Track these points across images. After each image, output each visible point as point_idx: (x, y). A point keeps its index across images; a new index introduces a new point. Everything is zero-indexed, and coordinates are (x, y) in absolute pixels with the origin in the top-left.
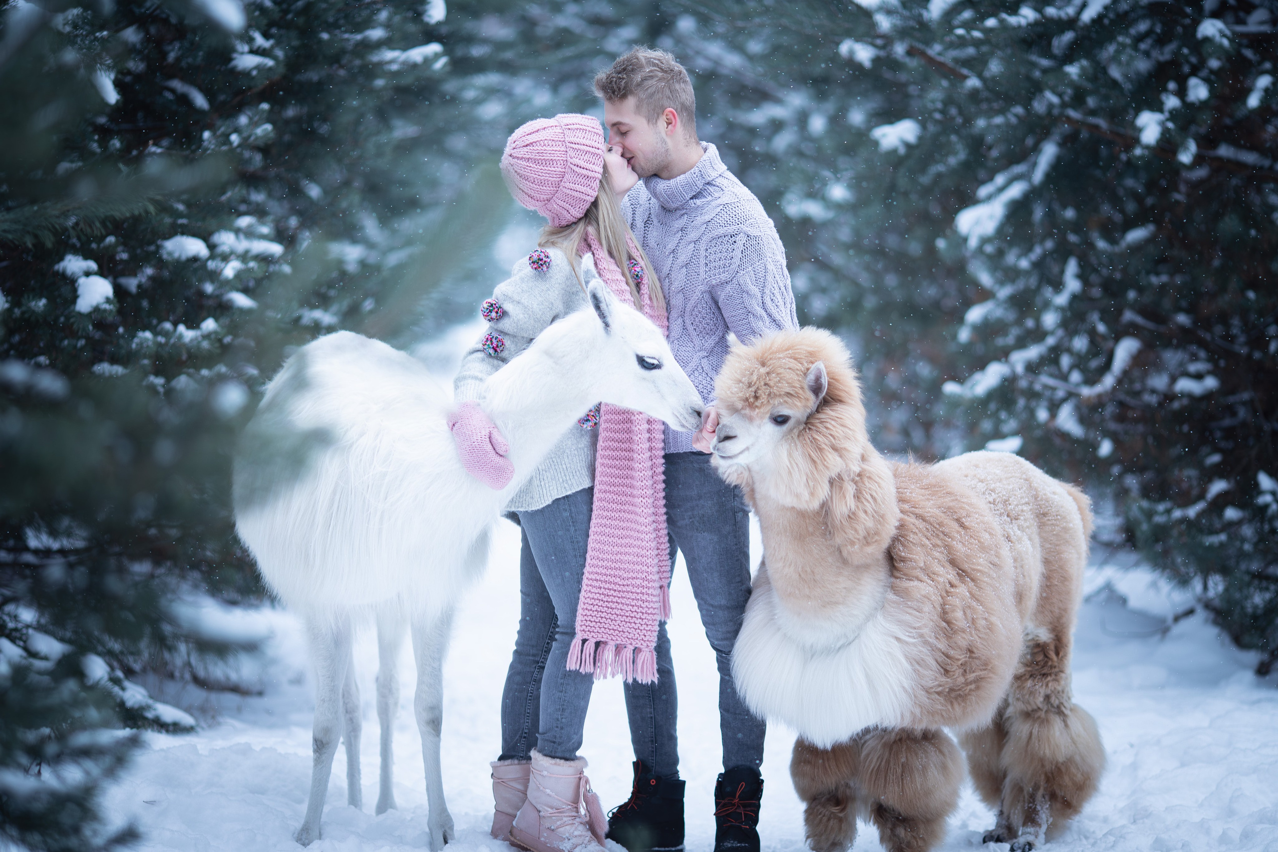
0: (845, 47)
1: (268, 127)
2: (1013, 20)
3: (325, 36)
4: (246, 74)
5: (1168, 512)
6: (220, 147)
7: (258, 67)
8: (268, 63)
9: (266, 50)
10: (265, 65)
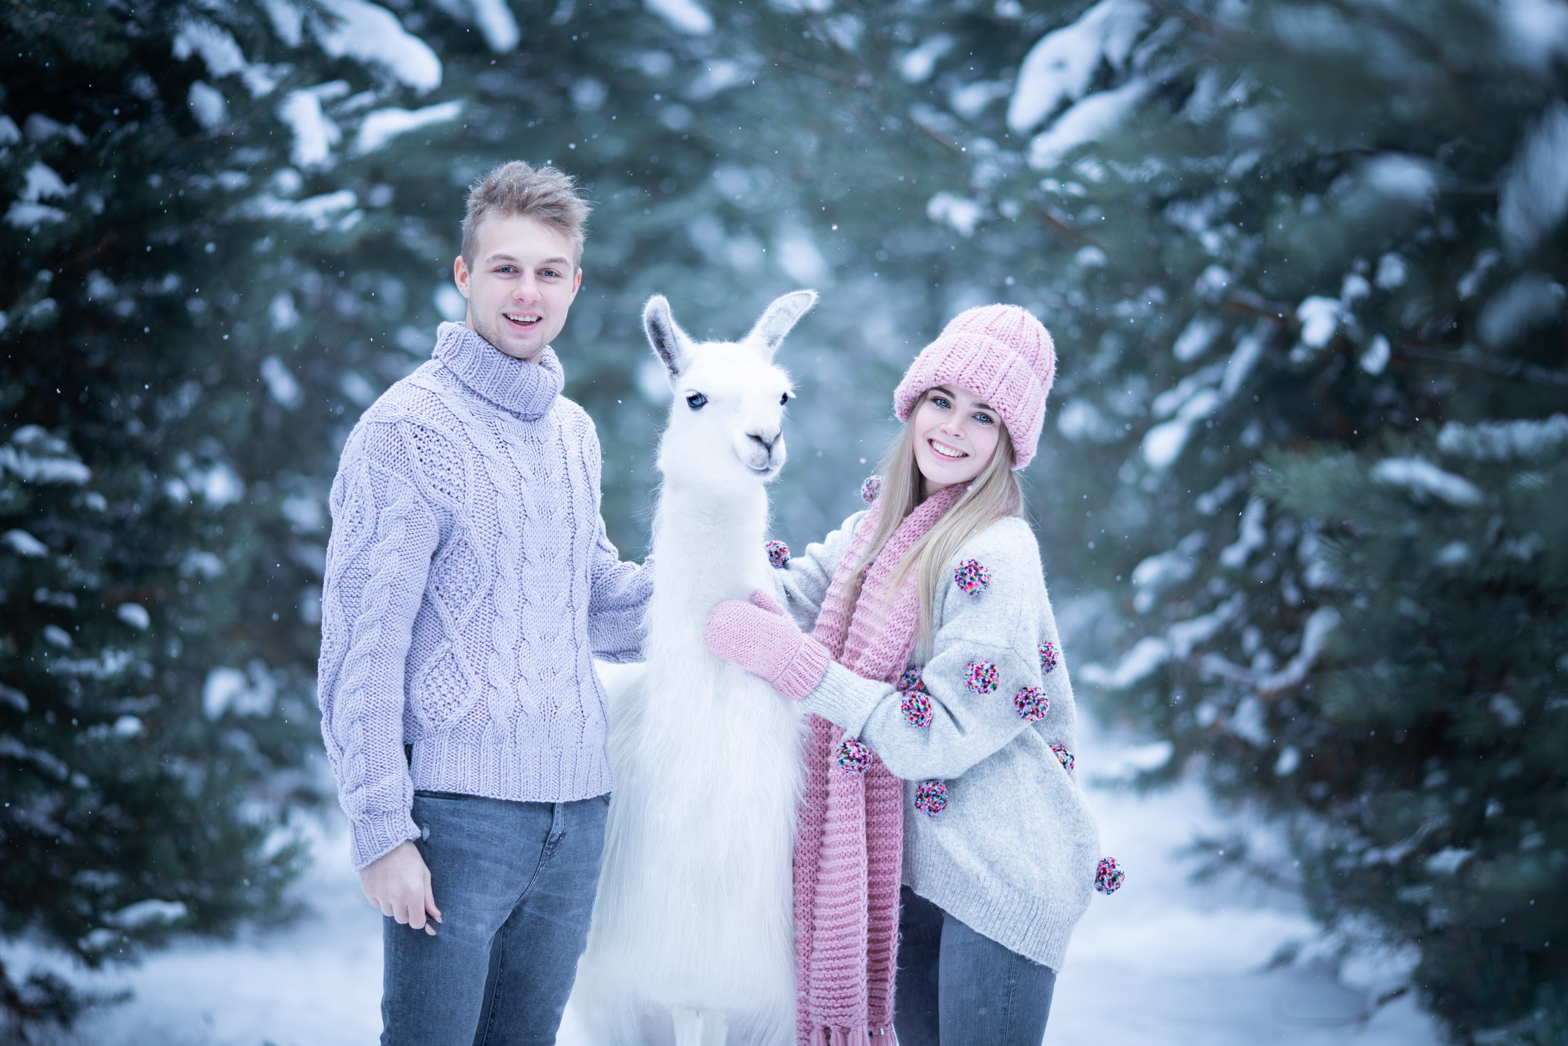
1: (50, 305)
3: (155, 181)
4: (25, 231)
5: (1361, 853)
7: (43, 223)
8: (58, 216)
9: (61, 197)
10: (53, 219)
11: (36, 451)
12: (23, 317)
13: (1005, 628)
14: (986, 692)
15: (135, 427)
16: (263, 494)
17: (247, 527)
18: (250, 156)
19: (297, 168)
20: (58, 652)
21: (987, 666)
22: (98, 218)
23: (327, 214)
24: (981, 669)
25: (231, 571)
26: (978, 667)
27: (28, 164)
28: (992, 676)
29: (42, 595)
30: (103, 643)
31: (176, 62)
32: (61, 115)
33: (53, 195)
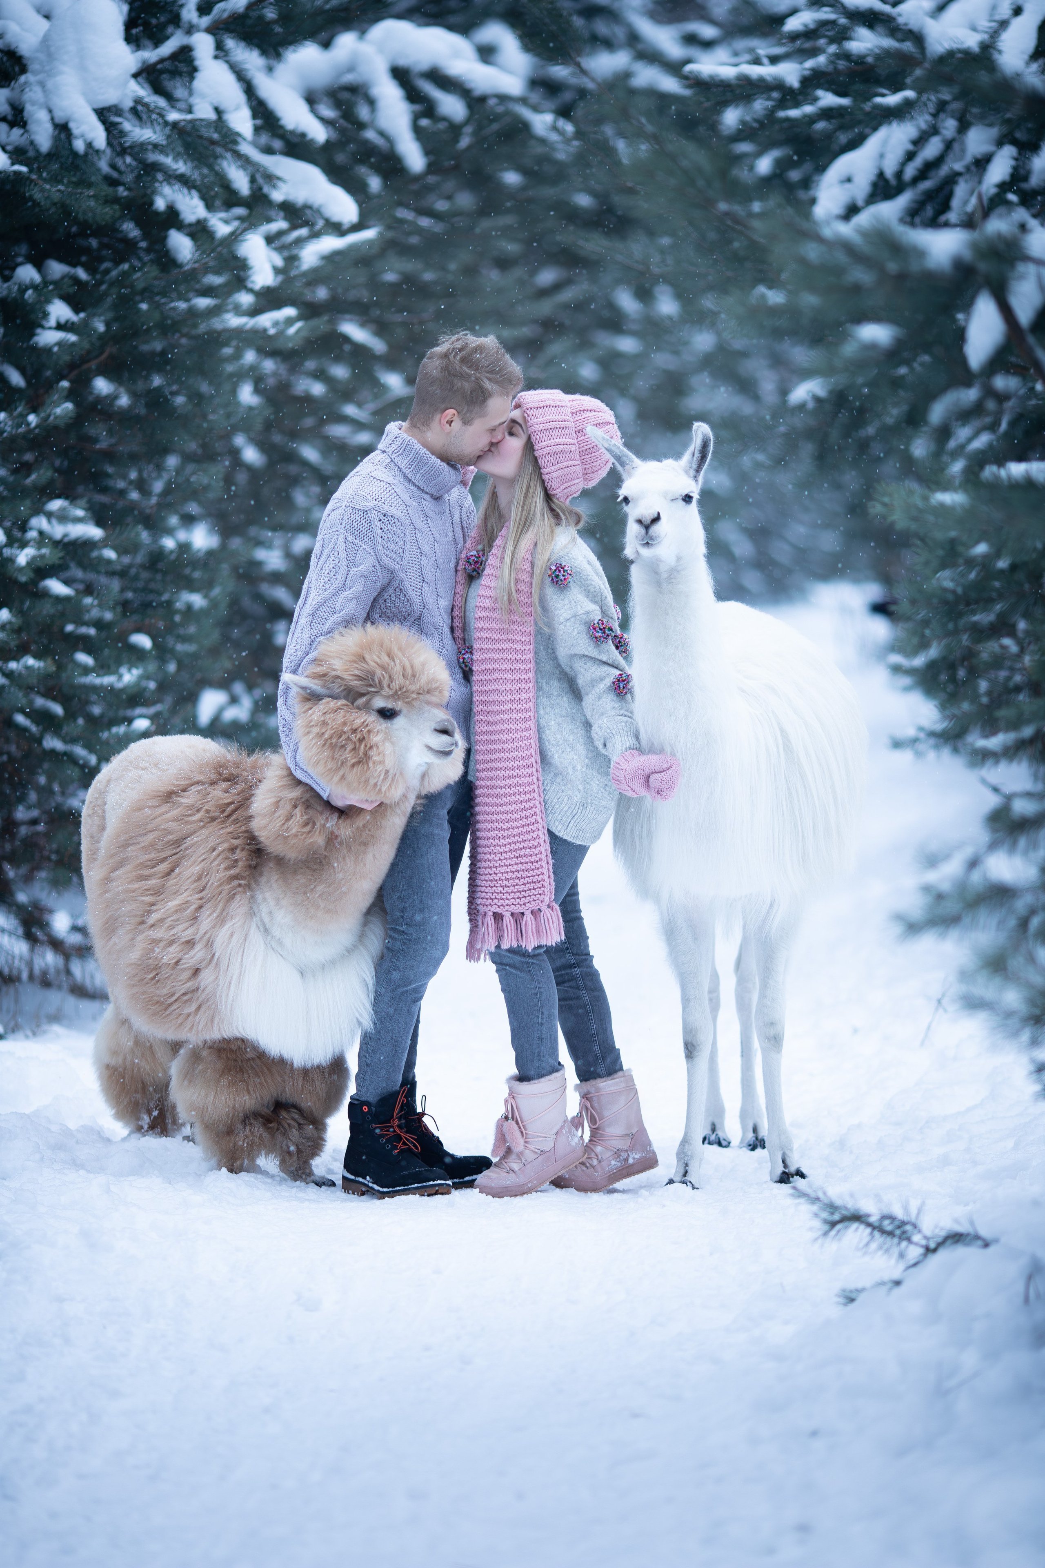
1: (69, 406)
3: (144, 306)
4: (48, 351)
6: (17, 429)
7: (60, 344)
8: (72, 338)
9: (73, 323)
10: (68, 340)
11: (63, 517)
12: (49, 416)
15: (134, 495)
16: (236, 543)
17: (225, 569)
18: (215, 280)
19: (251, 291)
20: (86, 670)
22: (101, 337)
23: (276, 324)
25: (214, 604)
27: (48, 301)
29: (70, 628)
30: (119, 664)
31: (157, 213)
32: (70, 260)
33: (67, 322)
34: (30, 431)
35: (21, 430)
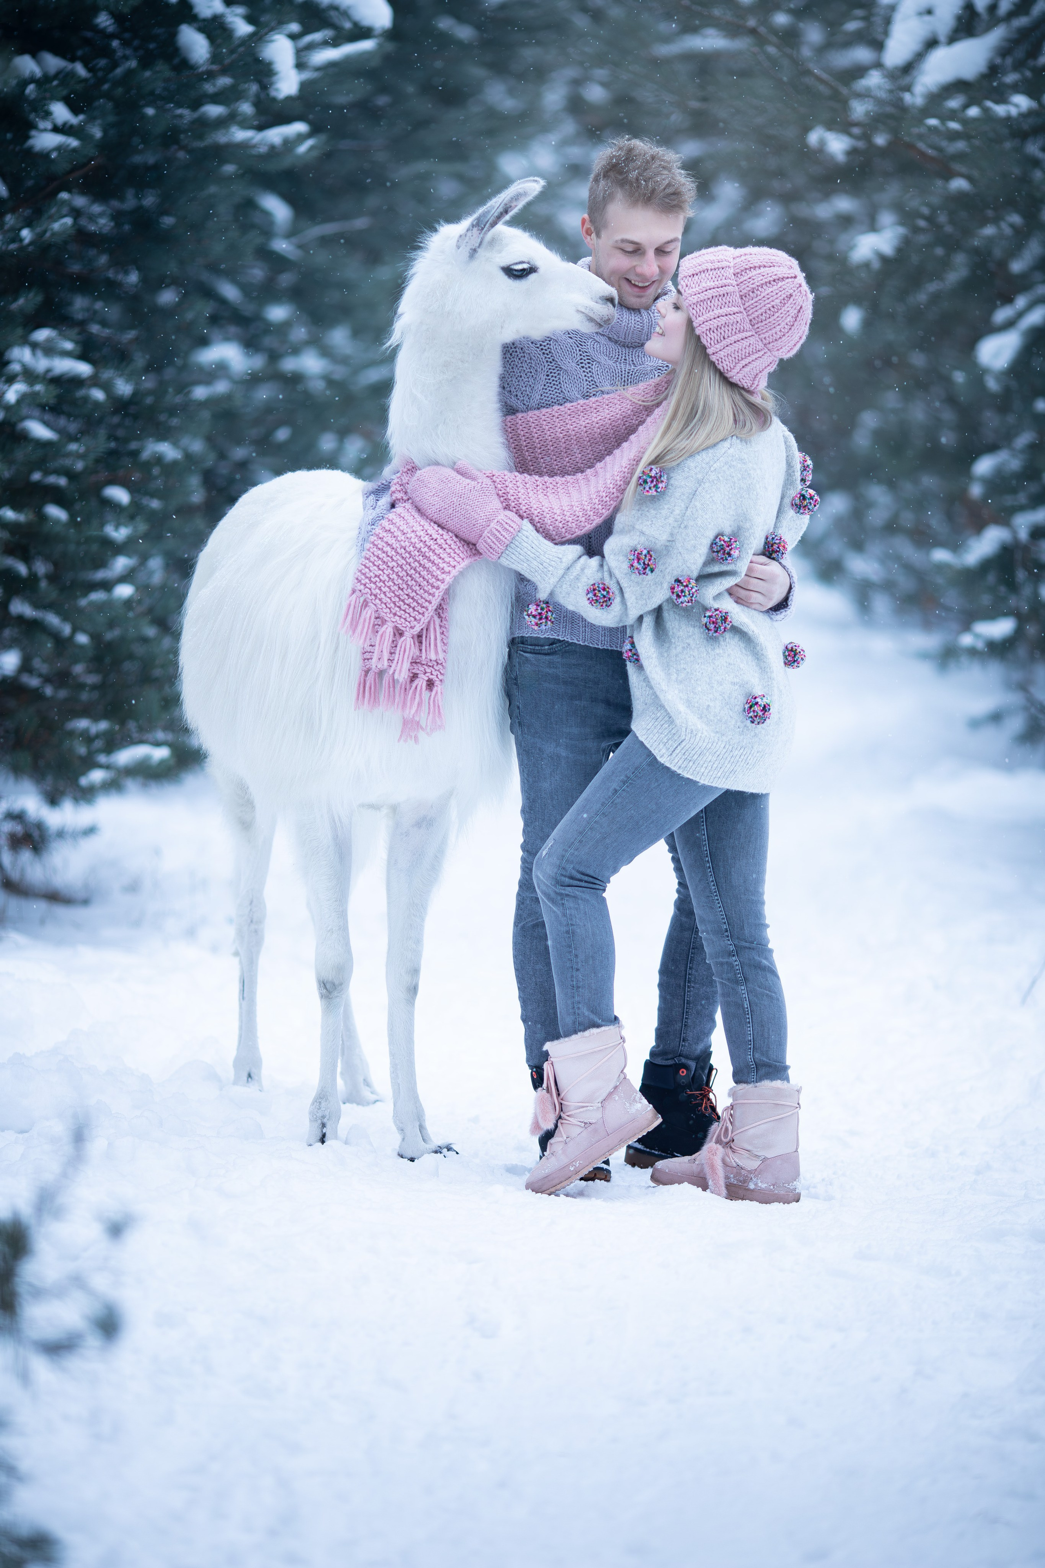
0: (814, 137)
1: (68, 221)
2: (1000, 110)
3: (150, 111)
4: (44, 156)
6: (8, 246)
7: (59, 148)
8: (74, 143)
9: (72, 126)
10: (68, 145)
11: (49, 350)
12: (45, 232)
13: (670, 525)
14: (644, 574)
21: (645, 552)
22: (99, 145)
23: (284, 140)
24: (641, 554)
26: (638, 553)
27: (50, 100)
28: (650, 560)
29: (36, 476)
30: (102, 519)
33: (65, 124)
34: (22, 249)
35: (12, 246)
